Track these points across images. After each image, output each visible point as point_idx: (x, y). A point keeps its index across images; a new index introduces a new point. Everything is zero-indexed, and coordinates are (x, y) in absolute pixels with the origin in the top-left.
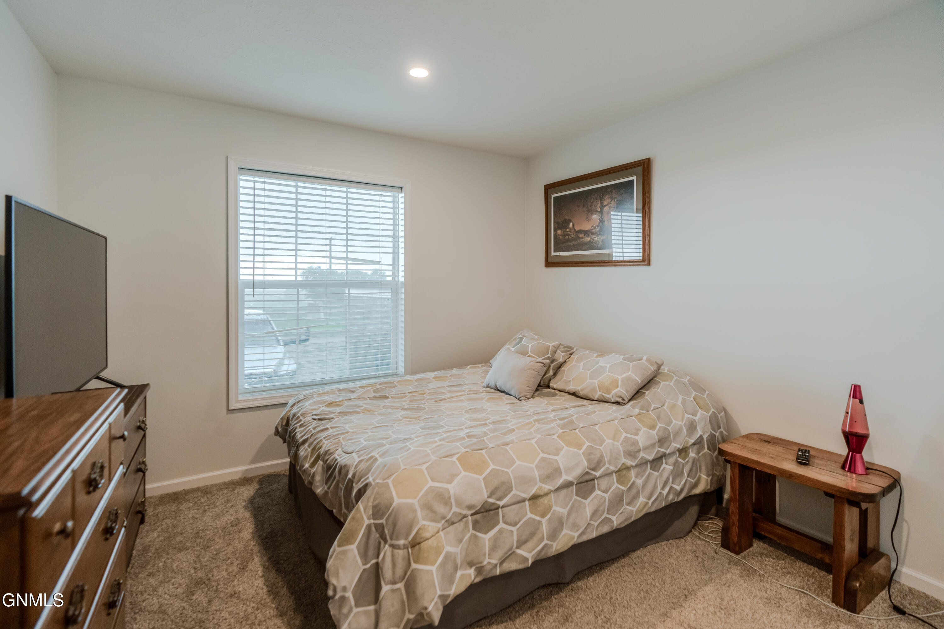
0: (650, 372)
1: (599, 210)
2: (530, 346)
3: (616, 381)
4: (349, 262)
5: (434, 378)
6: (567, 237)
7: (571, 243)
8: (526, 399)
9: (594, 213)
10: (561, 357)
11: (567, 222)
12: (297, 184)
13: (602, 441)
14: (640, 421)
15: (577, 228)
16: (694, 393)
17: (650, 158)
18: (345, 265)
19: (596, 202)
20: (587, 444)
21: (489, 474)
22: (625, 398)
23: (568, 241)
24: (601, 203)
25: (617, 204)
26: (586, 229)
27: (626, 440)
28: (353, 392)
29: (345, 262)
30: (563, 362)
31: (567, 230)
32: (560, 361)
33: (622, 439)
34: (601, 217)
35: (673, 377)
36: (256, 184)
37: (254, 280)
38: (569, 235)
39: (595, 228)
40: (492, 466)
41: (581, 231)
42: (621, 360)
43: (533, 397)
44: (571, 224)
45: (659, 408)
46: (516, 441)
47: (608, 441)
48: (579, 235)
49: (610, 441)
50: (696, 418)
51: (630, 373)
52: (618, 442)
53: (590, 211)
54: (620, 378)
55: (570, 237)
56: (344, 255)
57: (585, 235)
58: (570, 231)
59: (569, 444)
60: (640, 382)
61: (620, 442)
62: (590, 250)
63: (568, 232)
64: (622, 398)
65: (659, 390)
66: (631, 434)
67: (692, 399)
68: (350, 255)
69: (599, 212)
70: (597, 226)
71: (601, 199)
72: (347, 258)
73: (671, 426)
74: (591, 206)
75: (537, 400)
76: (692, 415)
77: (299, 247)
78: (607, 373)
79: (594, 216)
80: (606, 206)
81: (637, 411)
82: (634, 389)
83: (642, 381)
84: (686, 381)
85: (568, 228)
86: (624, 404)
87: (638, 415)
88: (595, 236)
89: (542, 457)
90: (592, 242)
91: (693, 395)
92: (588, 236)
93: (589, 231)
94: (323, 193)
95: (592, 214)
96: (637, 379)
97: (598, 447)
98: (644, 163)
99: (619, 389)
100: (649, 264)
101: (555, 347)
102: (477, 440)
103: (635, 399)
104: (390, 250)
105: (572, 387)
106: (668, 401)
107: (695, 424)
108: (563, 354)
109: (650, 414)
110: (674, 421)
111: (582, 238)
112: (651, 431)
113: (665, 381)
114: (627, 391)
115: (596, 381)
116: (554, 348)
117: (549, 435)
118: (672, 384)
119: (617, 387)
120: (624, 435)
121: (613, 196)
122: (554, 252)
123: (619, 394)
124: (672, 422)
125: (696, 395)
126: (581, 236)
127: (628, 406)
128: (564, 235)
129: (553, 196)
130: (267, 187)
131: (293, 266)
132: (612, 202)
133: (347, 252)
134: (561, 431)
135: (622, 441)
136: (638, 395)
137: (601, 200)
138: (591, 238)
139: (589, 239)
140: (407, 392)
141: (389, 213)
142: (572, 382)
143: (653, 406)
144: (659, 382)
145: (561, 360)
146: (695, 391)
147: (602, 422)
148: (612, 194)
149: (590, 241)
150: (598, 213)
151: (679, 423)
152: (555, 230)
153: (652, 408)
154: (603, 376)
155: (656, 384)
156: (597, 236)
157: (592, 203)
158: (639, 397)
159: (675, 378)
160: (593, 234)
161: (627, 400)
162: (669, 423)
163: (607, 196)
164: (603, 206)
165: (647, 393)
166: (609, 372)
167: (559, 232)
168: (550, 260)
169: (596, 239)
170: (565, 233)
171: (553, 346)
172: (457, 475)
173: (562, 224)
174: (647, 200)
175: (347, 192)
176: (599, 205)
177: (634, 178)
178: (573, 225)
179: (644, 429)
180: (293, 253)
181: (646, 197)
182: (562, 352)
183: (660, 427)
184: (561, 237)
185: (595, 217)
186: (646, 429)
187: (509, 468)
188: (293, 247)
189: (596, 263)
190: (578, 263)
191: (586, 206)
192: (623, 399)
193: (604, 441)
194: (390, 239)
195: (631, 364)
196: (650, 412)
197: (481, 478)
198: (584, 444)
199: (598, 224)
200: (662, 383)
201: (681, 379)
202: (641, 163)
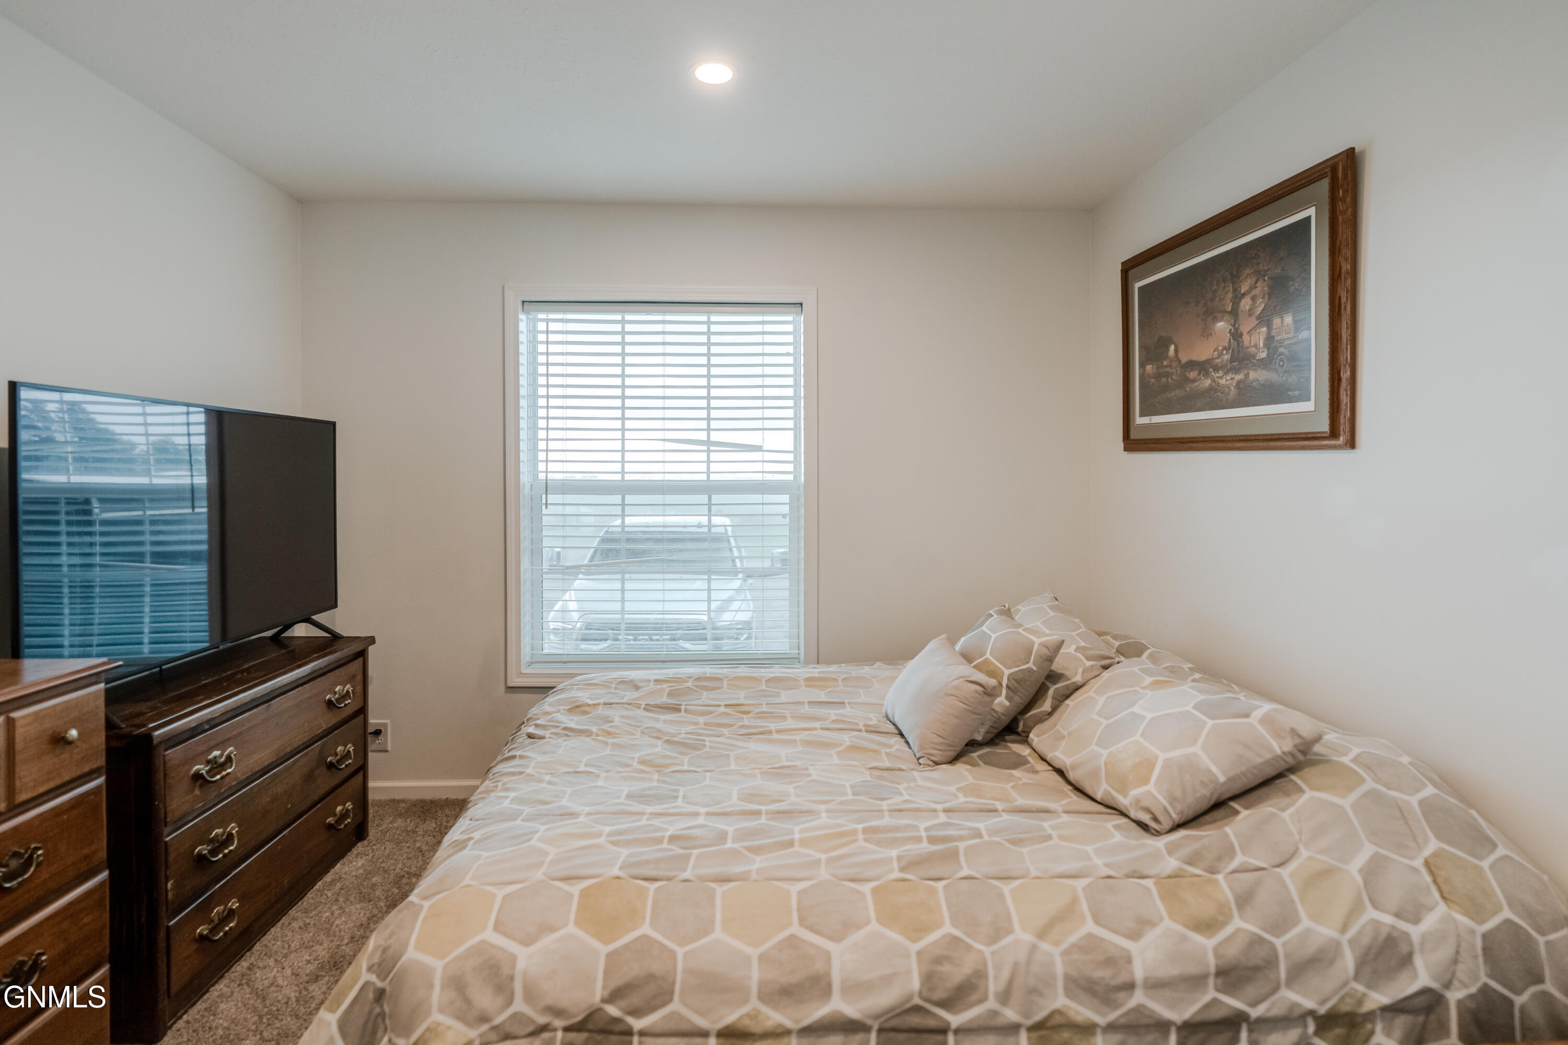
0: (1268, 756)
1: (1229, 309)
2: (994, 636)
3: (1150, 764)
4: (712, 448)
5: (807, 680)
6: (1164, 380)
7: (1173, 394)
8: (931, 763)
9: (1219, 315)
10: (1080, 670)
11: (1165, 343)
12: (623, 317)
13: (999, 931)
14: (1168, 895)
15: (1184, 358)
16: (1433, 845)
17: (1353, 149)
18: (705, 454)
19: (1224, 288)
20: (948, 928)
21: (627, 947)
22: (1161, 818)
23: (1166, 388)
24: (1235, 290)
25: (1270, 287)
26: (1203, 358)
27: (1089, 944)
28: (637, 688)
29: (705, 448)
30: (1080, 684)
31: (1165, 363)
32: (1074, 680)
33: (1074, 938)
34: (1234, 326)
35: (1363, 781)
36: (550, 323)
37: (546, 480)
38: (1167, 375)
39: (1220, 355)
40: (646, 929)
41: (1192, 365)
42: (1189, 708)
43: (953, 761)
44: (1172, 348)
45: (1263, 869)
46: (754, 876)
47: (1022, 935)
48: (1188, 374)
49: (1028, 937)
50: (1415, 932)
51: (1197, 749)
52: (1057, 943)
53: (1211, 314)
54: (1162, 757)
55: (1170, 380)
56: (703, 436)
57: (1199, 374)
58: (1170, 366)
59: (889, 917)
60: (1222, 779)
61: (1065, 946)
62: (1212, 408)
63: (1166, 366)
64: (1152, 814)
65: (1286, 815)
66: (1115, 931)
67: (1418, 863)
68: (715, 436)
69: (1231, 313)
70: (1225, 348)
71: (1235, 278)
72: (708, 443)
73: (1287, 937)
74: (1212, 300)
75: (961, 768)
76: (1397, 915)
77: (628, 424)
78: (1138, 737)
79: (1220, 324)
80: (1244, 295)
81: (1172, 864)
82: (1201, 795)
83: (1230, 780)
84: (1414, 800)
85: (1166, 357)
86: (1158, 833)
87: (1169, 877)
88: (1221, 373)
89: (792, 936)
90: (1216, 390)
91: (1428, 851)
92: (1207, 374)
93: (1208, 362)
94: (659, 328)
95: (1215, 320)
96: (1214, 769)
97: (978, 946)
98: (1334, 169)
99: (1151, 787)
100: (1352, 444)
101: (1047, 648)
102: (681, 851)
103: (1198, 827)
104: (790, 424)
105: (1061, 757)
106: (1304, 853)
107: (1404, 949)
108: (1088, 664)
109: (1216, 882)
110: (1305, 923)
111: (1194, 381)
112: (1197, 938)
113: (1318, 789)
114: (1172, 799)
115: (1105, 753)
116: (1045, 651)
117: (854, 880)
118: (1346, 802)
119: (1146, 781)
120: (1090, 927)
121: (1261, 267)
122: (1141, 415)
123: (1146, 803)
124: (1296, 922)
125: (1436, 855)
126: (1192, 375)
127: (1160, 843)
128: (1158, 376)
129: (1138, 285)
130: (571, 327)
131: (618, 457)
132: (1258, 284)
133: (709, 429)
134: (896, 874)
135: (1073, 945)
136: (1216, 814)
137: (1233, 283)
138: (1213, 381)
139: (1207, 383)
140: (723, 703)
141: (788, 354)
142: (1065, 741)
143: (1239, 859)
144: (1301, 790)
145: (1078, 679)
146: (1439, 837)
147: (1034, 873)
148: (1259, 264)
149: (1211, 388)
150: (1227, 317)
151: (1327, 932)
152: (1142, 366)
153: (1233, 865)
154: (1124, 743)
155: (1287, 794)
156: (1226, 373)
157: (1215, 291)
158: (1215, 821)
159: (1370, 784)
160: (1216, 369)
161: (1167, 824)
162: (1282, 923)
163: (1247, 271)
164: (1238, 297)
165: (1244, 813)
166: (1142, 736)
167: (1149, 368)
168: (1134, 435)
169: (1222, 382)
170: (1160, 370)
171: (1041, 644)
172: (552, 929)
173: (1154, 352)
174: (1346, 267)
175: (709, 323)
176: (1230, 295)
177: (1311, 212)
178: (1176, 351)
179: (1168, 924)
180: (618, 435)
181: (1341, 259)
182: (1088, 659)
183: (1238, 930)
184: (1153, 380)
185: (1222, 326)
186: (1178, 927)
187: (683, 942)
188: (618, 424)
189: (1223, 441)
190: (1188, 442)
191: (1203, 301)
192: (1155, 819)
193: (1010, 931)
194: (790, 403)
195: (1210, 723)
196: (1220, 877)
197: (604, 950)
198: (938, 925)
199: (1226, 345)
200: (1309, 794)
201: (1394, 794)
202: (1325, 168)
